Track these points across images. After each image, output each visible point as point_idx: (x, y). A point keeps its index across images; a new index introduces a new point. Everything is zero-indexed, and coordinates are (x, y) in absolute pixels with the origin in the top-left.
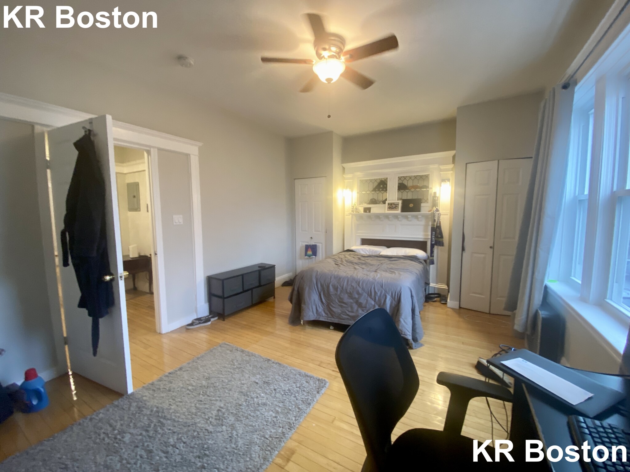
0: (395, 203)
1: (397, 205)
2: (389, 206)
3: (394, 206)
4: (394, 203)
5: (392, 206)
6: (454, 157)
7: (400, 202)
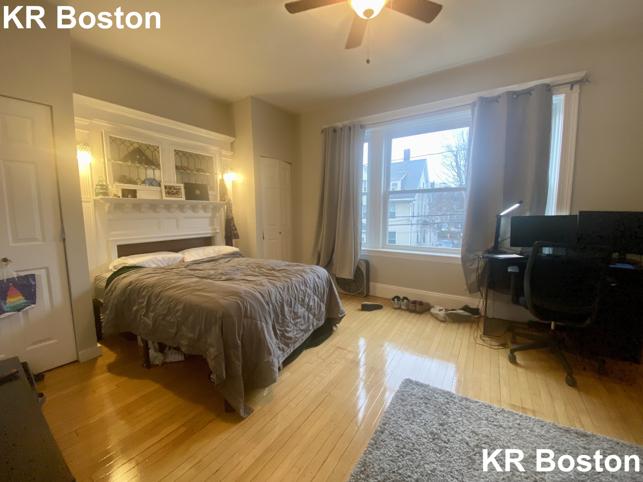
0: (175, 187)
1: (179, 191)
2: (167, 190)
3: (174, 191)
4: (173, 186)
5: (171, 191)
6: (232, 143)
7: (182, 186)
